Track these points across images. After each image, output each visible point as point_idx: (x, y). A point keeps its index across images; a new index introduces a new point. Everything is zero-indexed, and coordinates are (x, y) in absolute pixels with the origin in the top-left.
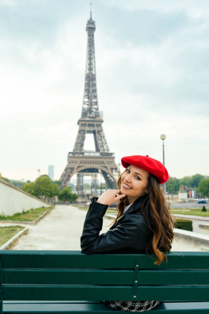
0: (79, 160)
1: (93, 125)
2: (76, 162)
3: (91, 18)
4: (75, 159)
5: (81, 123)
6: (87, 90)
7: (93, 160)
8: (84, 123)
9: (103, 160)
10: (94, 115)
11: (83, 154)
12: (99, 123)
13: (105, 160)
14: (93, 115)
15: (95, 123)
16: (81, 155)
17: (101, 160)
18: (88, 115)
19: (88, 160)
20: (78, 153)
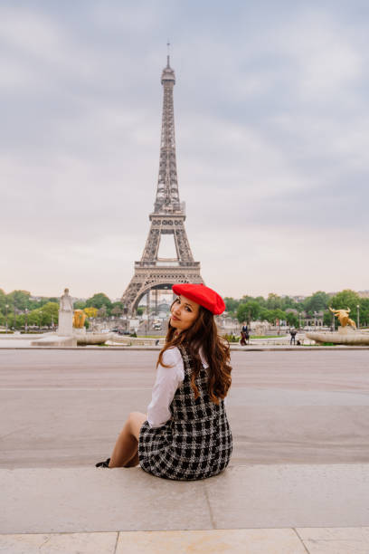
0: (148, 273)
1: (169, 223)
2: (144, 276)
3: (168, 67)
4: (144, 272)
5: (153, 219)
6: (162, 172)
7: (169, 272)
8: (157, 219)
9: (183, 272)
10: (172, 209)
11: (154, 264)
12: (178, 219)
13: (186, 273)
14: (171, 207)
15: (173, 219)
16: (151, 266)
17: (180, 272)
18: (164, 208)
19: (162, 272)
20: (147, 263)
